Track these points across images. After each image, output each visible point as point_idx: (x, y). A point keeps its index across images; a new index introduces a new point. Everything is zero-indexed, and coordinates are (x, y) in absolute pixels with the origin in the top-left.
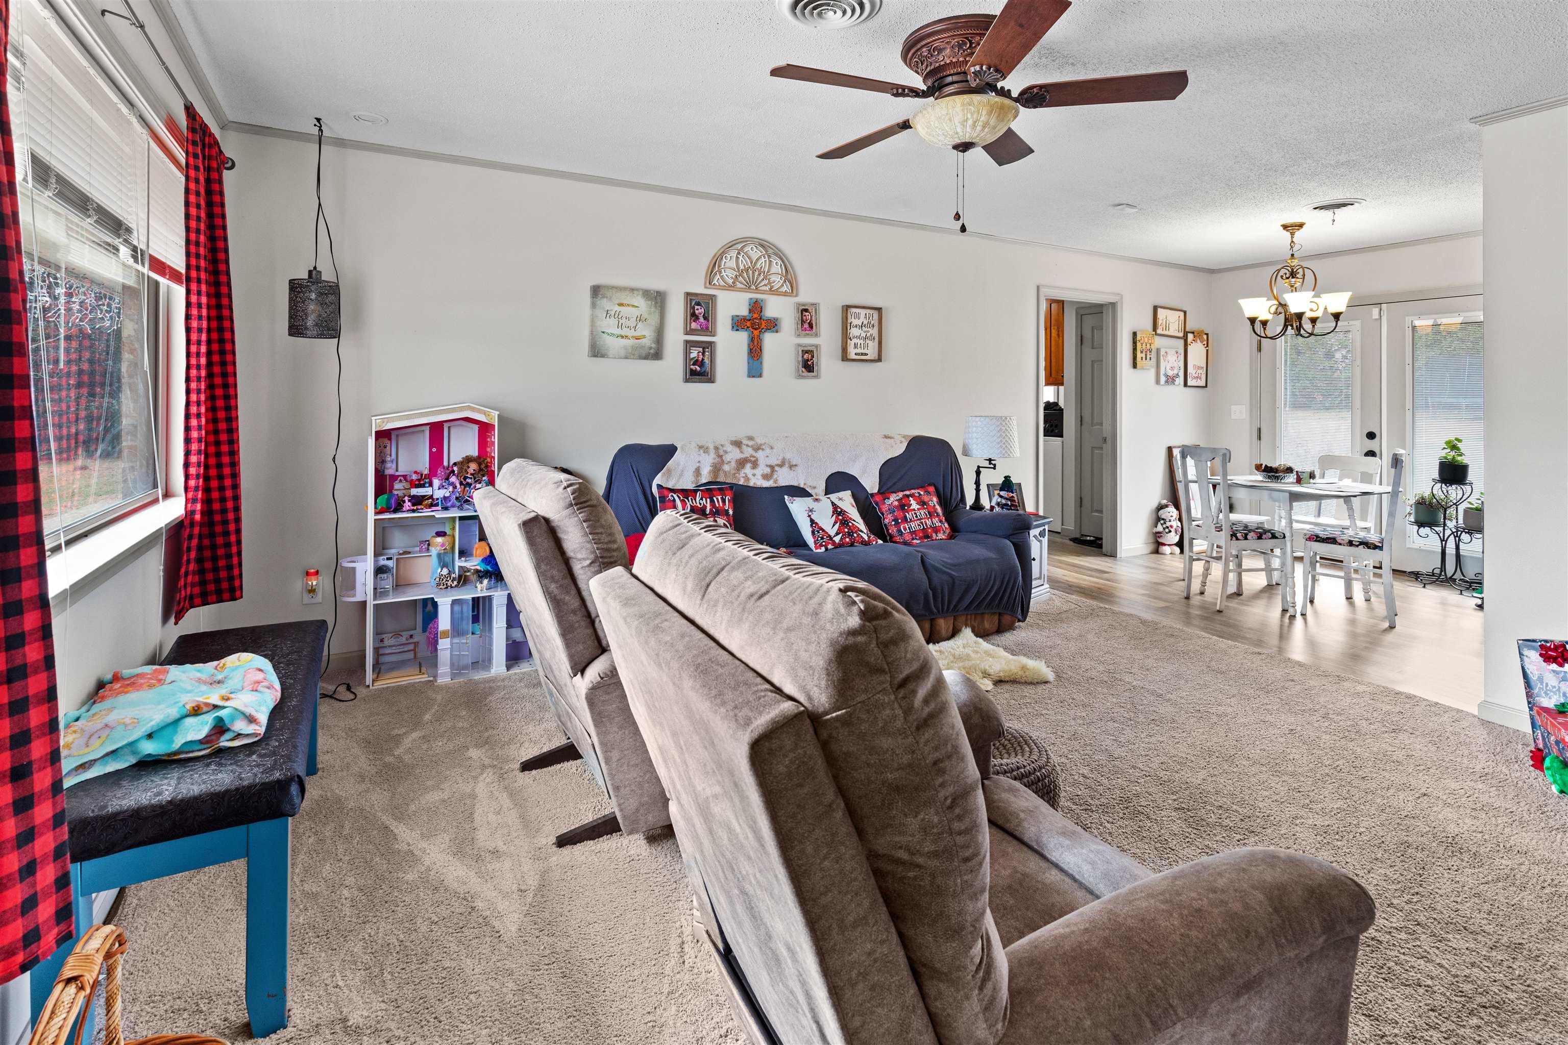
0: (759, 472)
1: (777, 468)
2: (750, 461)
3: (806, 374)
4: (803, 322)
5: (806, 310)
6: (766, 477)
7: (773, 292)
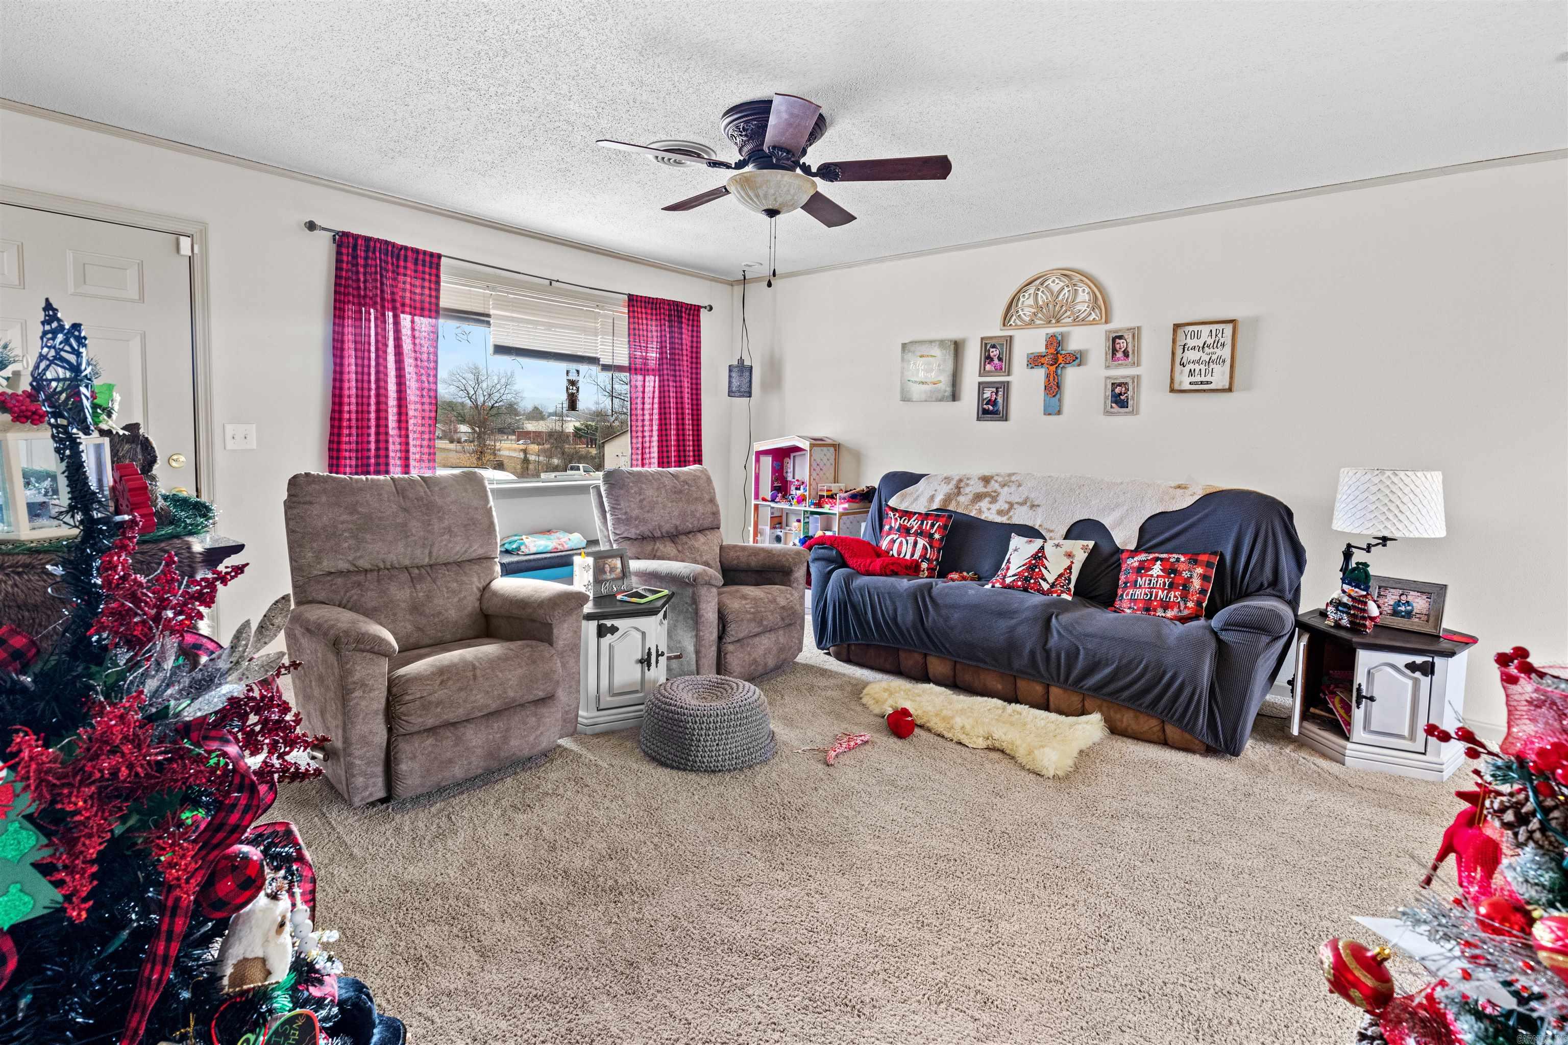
0: (995, 507)
1: (1016, 506)
2: (990, 495)
3: (1116, 408)
4: (1114, 351)
5: (1120, 337)
6: (1000, 513)
7: (1079, 321)
